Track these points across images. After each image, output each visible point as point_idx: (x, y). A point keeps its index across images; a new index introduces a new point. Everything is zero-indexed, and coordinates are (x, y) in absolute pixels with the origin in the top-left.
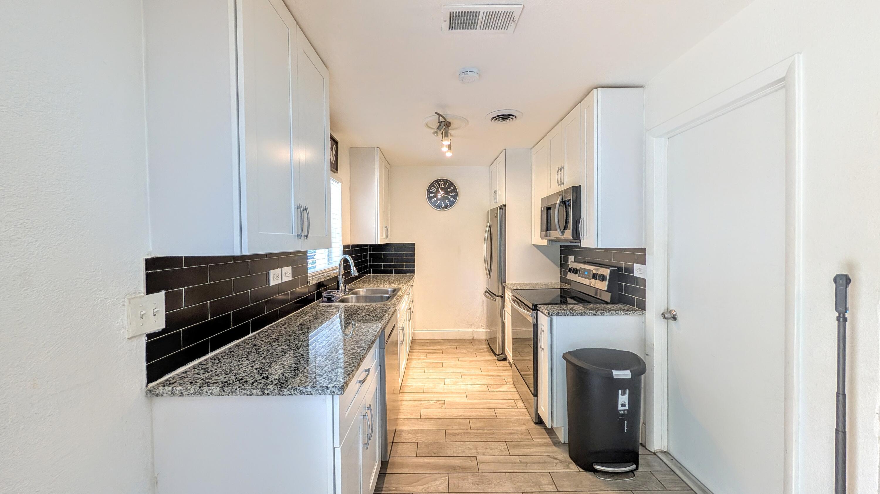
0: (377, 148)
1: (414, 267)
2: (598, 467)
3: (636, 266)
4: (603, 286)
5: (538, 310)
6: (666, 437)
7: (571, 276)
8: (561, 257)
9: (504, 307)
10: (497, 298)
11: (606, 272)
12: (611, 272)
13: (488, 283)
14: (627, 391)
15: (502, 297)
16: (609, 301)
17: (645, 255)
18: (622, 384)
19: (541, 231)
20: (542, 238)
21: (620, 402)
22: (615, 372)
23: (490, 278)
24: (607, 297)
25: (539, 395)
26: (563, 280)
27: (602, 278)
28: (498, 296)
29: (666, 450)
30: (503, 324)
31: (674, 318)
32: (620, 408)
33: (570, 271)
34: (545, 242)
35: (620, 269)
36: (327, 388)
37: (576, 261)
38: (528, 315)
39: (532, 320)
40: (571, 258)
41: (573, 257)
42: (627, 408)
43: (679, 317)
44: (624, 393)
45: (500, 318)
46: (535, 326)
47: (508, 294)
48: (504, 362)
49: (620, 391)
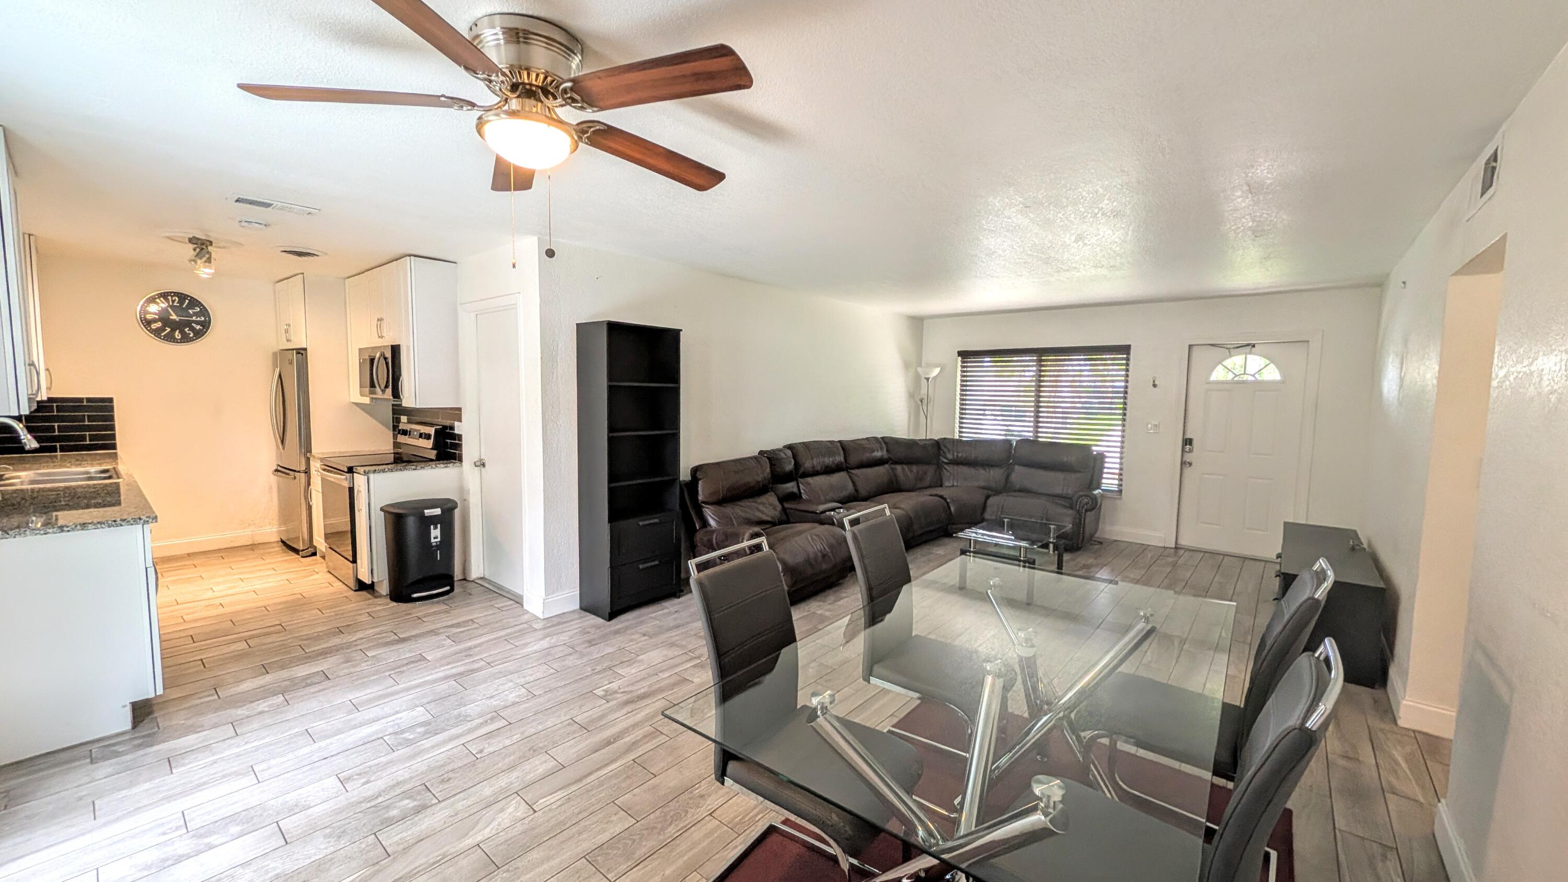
0: (29, 235)
1: (115, 439)
2: (415, 595)
3: (456, 424)
4: (429, 444)
5: (353, 472)
6: (482, 566)
7: (402, 439)
8: (393, 418)
9: (309, 484)
10: (297, 474)
11: (432, 431)
12: (436, 431)
13: (280, 456)
14: (439, 526)
15: (306, 473)
16: (434, 458)
17: (461, 414)
18: (433, 520)
19: (361, 387)
20: (362, 395)
21: (433, 535)
22: (426, 511)
23: (284, 449)
24: (433, 454)
25: (358, 561)
26: (396, 445)
27: (428, 437)
28: (299, 472)
29: (482, 576)
30: (310, 508)
31: (484, 465)
32: (433, 540)
33: (399, 433)
34: (366, 400)
35: (445, 427)
36: (140, 519)
37: (409, 422)
38: (343, 480)
39: (346, 484)
40: (404, 419)
41: (406, 417)
42: (439, 539)
43: (486, 464)
44: (436, 528)
45: (303, 498)
46: (351, 490)
47: (315, 466)
48: (314, 558)
49: (432, 527)
